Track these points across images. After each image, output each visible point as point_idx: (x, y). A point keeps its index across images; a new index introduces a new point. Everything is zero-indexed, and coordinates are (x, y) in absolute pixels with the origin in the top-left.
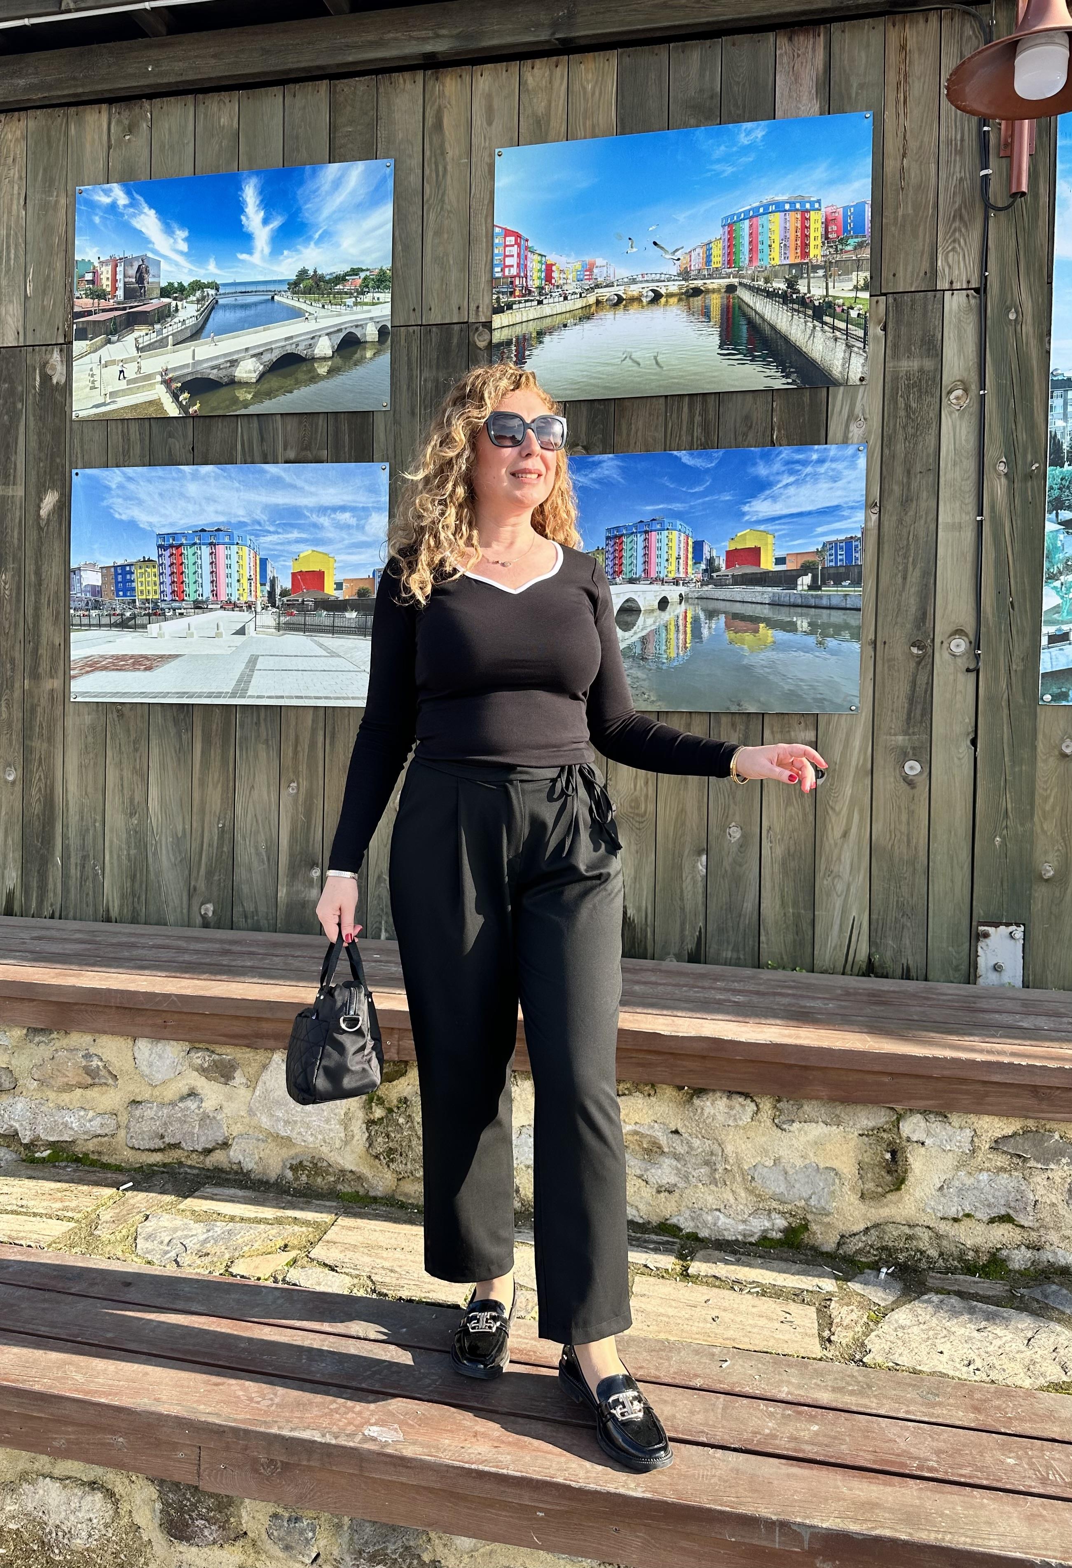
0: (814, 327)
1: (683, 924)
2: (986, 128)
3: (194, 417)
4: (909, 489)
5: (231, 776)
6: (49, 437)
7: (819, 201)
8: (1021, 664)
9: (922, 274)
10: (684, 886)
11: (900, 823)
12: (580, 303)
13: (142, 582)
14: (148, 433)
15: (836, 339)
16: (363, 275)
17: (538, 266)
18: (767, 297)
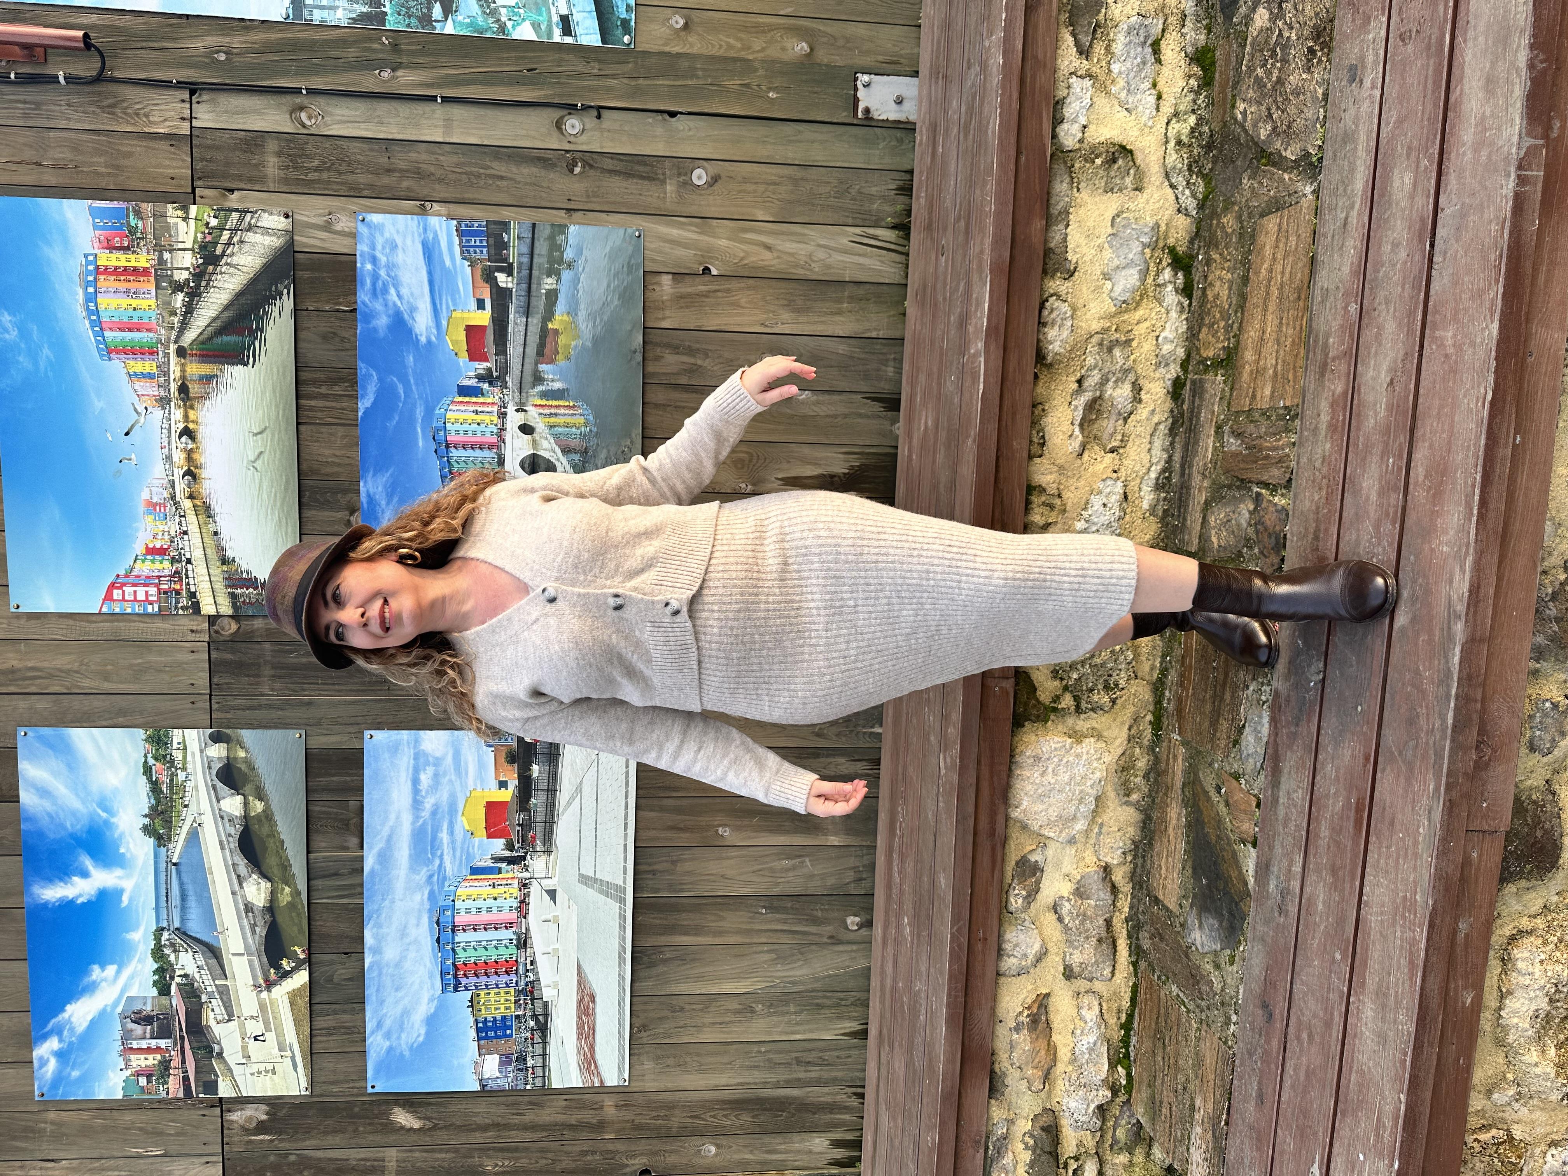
0: (227, 264)
1: (860, 415)
2: (12, 76)
3: (310, 953)
4: (407, 171)
5: (710, 900)
6: (329, 1122)
7: (86, 256)
8: (592, 64)
9: (172, 149)
10: (822, 414)
11: (755, 191)
12: (191, 517)
13: (496, 1009)
14: (328, 1006)
15: (242, 242)
16: (151, 761)
17: (148, 563)
18: (192, 314)
